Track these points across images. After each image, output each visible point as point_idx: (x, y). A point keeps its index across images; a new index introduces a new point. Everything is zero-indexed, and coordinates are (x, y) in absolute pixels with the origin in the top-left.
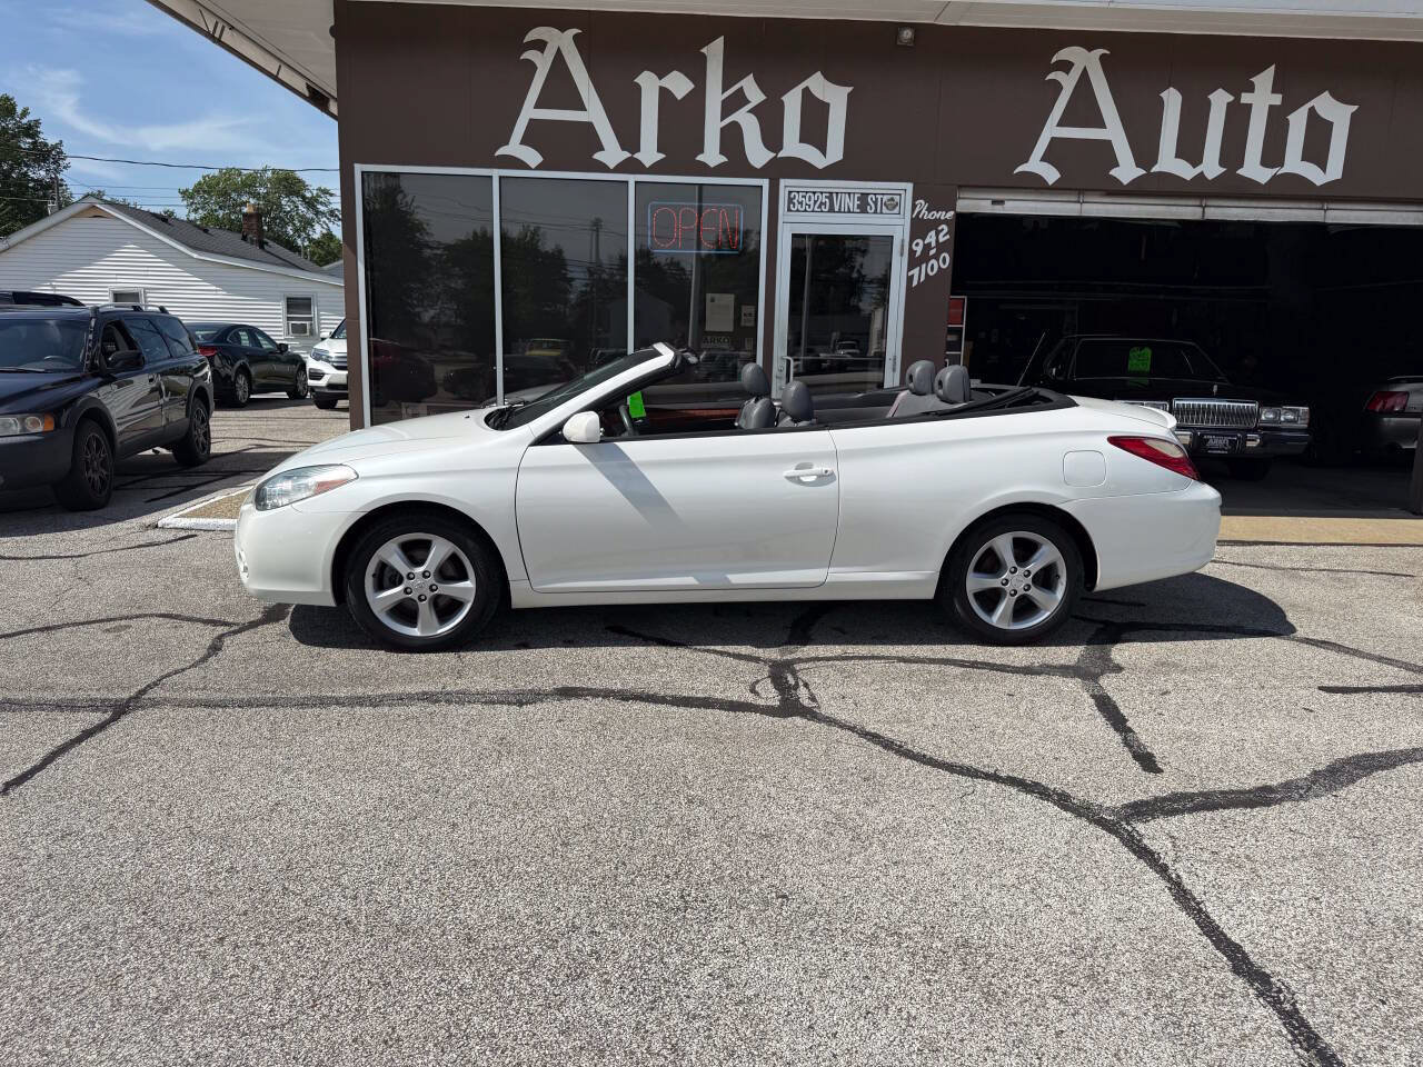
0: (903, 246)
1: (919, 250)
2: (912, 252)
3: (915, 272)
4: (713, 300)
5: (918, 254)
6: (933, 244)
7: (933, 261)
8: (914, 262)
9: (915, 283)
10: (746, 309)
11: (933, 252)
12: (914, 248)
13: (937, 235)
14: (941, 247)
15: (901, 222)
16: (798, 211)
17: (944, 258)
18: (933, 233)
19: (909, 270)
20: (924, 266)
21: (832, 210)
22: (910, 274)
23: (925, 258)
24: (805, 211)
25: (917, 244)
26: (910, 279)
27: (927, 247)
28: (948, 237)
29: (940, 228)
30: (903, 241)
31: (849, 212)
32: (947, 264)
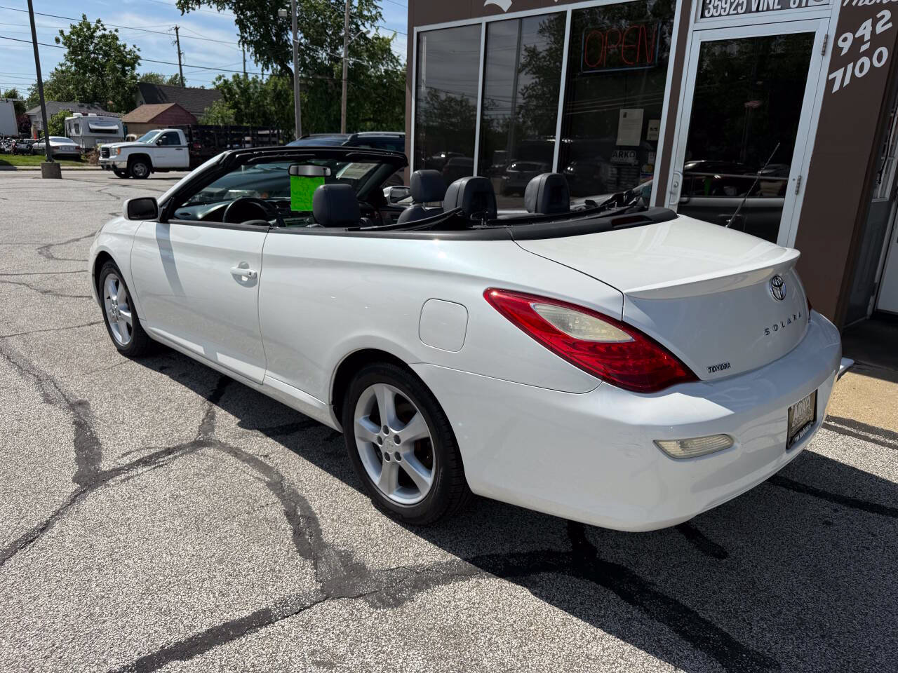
0: (825, 44)
1: (846, 46)
2: (837, 49)
3: (838, 74)
4: (625, 116)
5: (844, 52)
6: (867, 37)
7: (865, 60)
8: (838, 61)
9: (836, 88)
10: (652, 123)
11: (864, 48)
12: (840, 44)
13: (874, 25)
14: (876, 40)
15: (827, 14)
16: (712, 16)
17: (881, 53)
18: (868, 23)
19: (830, 72)
20: (850, 66)
21: (749, 11)
22: (831, 77)
23: (854, 55)
24: (720, 15)
25: (845, 40)
26: (830, 83)
27: (859, 41)
28: (890, 25)
29: (879, 16)
30: (827, 37)
31: (768, 9)
32: (883, 62)
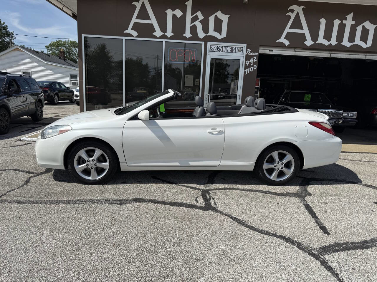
0: (243, 63)
1: (248, 64)
2: (246, 64)
3: (247, 70)
4: (187, 77)
6: (252, 62)
7: (252, 67)
8: (246, 67)
9: (246, 74)
10: (197, 80)
11: (252, 65)
12: (246, 63)
13: (253, 60)
14: (254, 63)
15: (243, 55)
16: (213, 51)
17: (255, 66)
18: (252, 59)
19: (245, 69)
20: (249, 69)
21: (222, 51)
22: (245, 71)
23: (249, 66)
24: (215, 51)
25: (247, 62)
26: (245, 72)
27: (250, 63)
28: (256, 60)
29: (254, 58)
30: (243, 61)
31: (228, 52)
32: (256, 68)
